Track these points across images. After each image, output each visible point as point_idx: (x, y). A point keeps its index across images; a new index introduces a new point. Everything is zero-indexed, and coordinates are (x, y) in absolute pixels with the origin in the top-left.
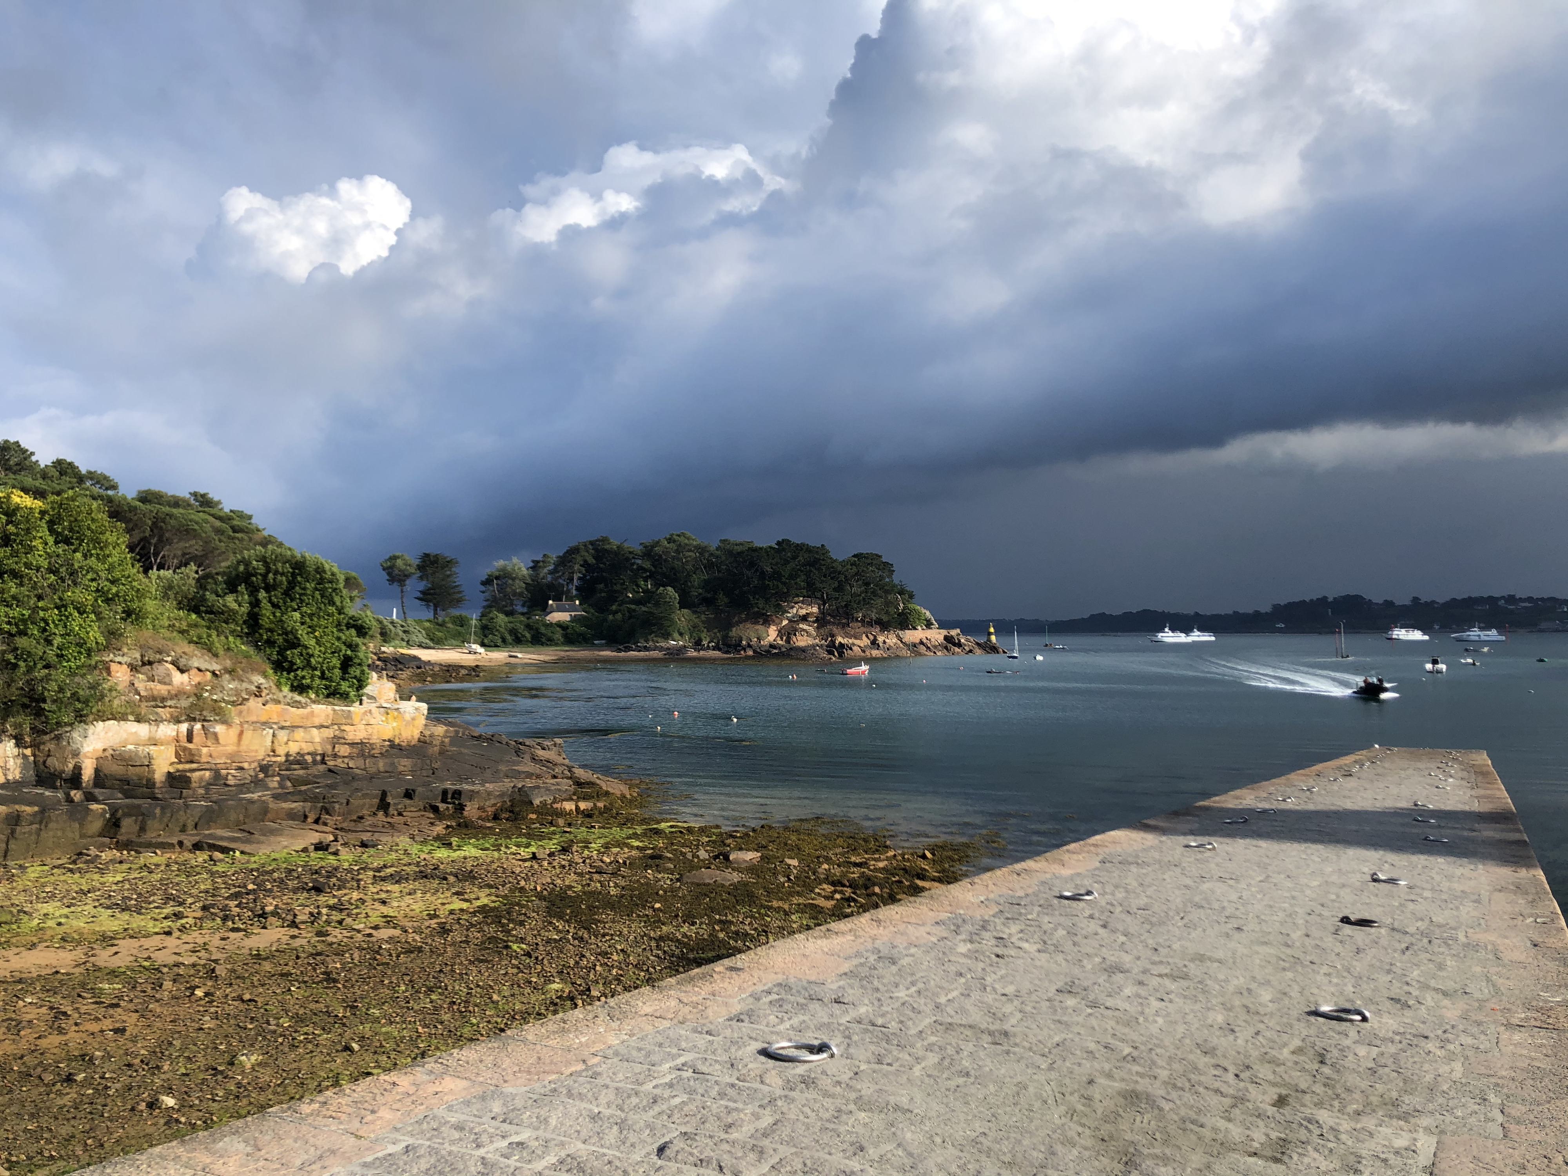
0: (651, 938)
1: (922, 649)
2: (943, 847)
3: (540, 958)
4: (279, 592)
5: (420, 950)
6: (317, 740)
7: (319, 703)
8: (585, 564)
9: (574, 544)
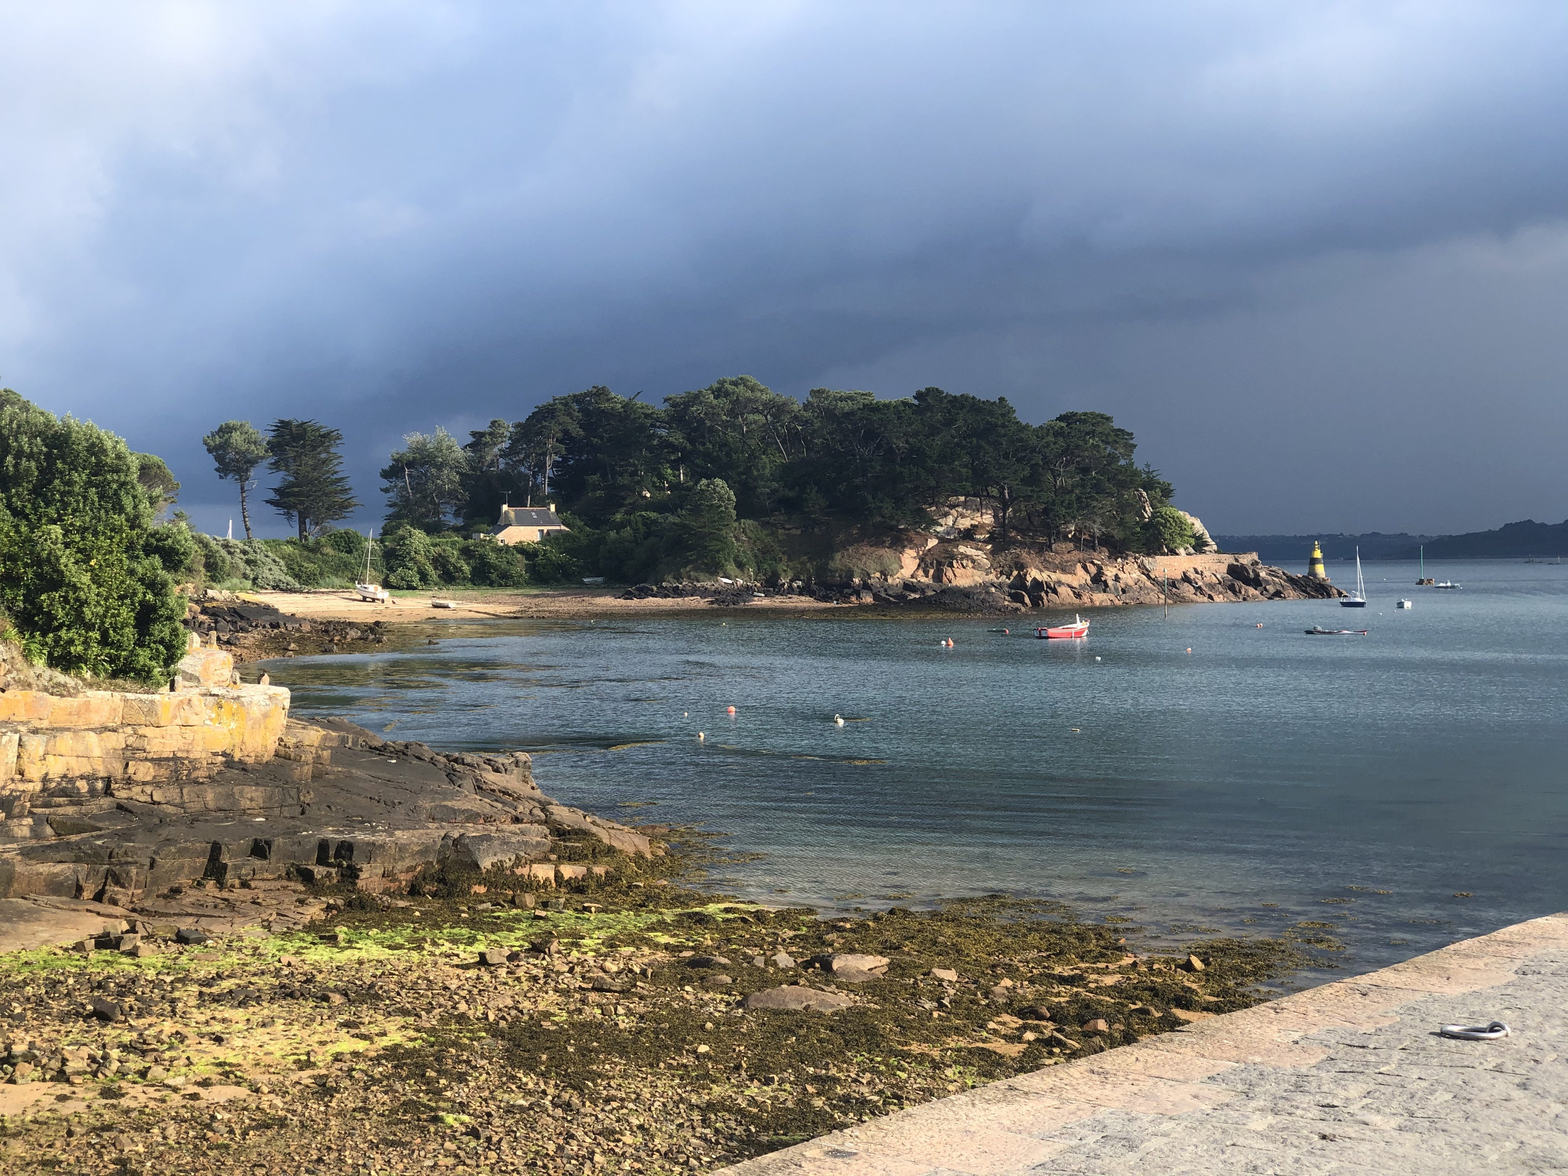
0: (692, 1107)
1: (1187, 590)
2: (1224, 951)
3: (495, 1139)
4: (24, 489)
5: (282, 1123)
6: (97, 752)
7: (99, 687)
8: (566, 438)
9: (544, 400)
